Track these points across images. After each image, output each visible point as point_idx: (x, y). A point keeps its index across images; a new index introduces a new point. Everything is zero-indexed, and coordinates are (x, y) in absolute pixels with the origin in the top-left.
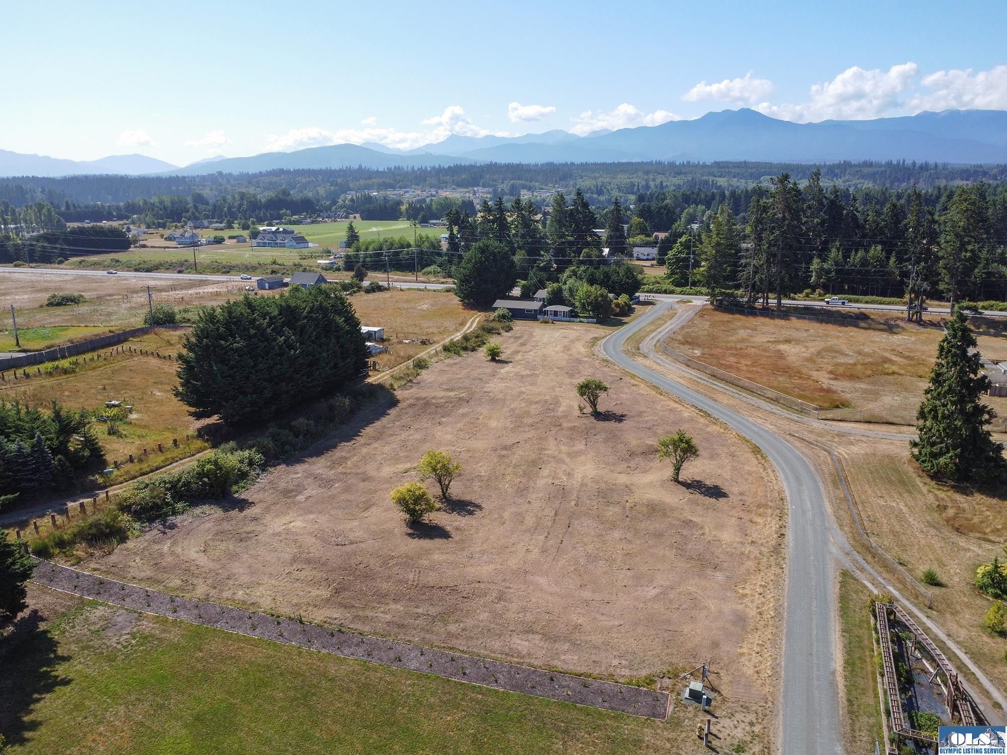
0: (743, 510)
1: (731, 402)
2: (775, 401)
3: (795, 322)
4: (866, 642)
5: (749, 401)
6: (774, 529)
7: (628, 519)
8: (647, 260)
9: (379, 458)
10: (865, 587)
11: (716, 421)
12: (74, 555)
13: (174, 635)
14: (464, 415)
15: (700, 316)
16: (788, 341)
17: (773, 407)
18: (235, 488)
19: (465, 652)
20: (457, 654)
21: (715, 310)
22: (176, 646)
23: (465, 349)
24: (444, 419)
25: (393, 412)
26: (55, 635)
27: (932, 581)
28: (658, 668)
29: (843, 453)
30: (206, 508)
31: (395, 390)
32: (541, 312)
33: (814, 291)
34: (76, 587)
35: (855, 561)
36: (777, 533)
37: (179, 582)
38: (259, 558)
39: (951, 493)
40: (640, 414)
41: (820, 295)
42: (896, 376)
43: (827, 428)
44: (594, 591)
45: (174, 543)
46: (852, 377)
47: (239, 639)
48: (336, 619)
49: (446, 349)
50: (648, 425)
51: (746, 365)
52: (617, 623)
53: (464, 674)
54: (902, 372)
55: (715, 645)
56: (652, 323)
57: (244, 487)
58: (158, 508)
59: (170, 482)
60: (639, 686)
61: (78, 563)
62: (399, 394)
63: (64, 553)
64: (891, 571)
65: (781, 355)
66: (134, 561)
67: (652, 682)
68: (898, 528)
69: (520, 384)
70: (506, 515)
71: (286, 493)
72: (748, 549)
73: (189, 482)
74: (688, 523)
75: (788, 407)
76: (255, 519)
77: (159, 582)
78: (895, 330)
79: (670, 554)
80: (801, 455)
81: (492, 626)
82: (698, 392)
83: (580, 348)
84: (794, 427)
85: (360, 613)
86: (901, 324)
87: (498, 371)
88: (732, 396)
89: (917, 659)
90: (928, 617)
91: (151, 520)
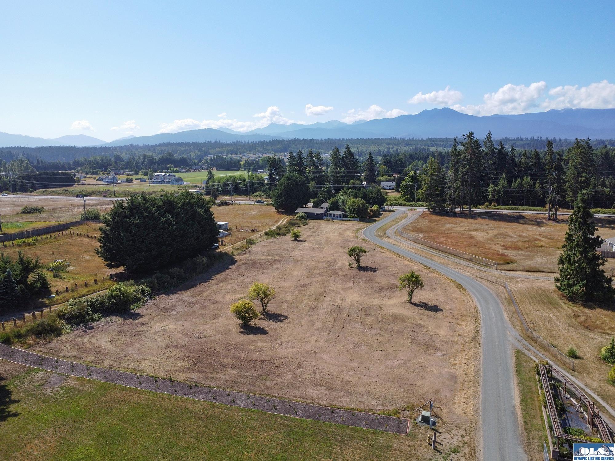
0: (452, 318)
1: (443, 261)
2: (470, 260)
3: (480, 220)
4: (534, 389)
5: (454, 260)
6: (472, 328)
7: (380, 323)
8: (389, 189)
9: (224, 291)
10: (532, 359)
11: (434, 271)
12: (26, 343)
13: (88, 388)
14: (277, 269)
15: (422, 217)
16: (476, 230)
17: (469, 263)
18: (132, 307)
19: (277, 397)
20: (272, 398)
21: (431, 214)
22: (89, 394)
23: (279, 234)
24: (265, 271)
25: (233, 267)
26: (11, 388)
27: (573, 355)
28: (401, 405)
29: (513, 287)
30: (113, 318)
31: (234, 255)
32: (325, 214)
33: (491, 203)
34: (26, 361)
35: (524, 345)
36: (474, 330)
37: (93, 358)
38: (146, 345)
39: (581, 308)
40: (387, 267)
41: (495, 206)
42: (543, 248)
43: (503, 274)
44: (359, 363)
45: (92, 337)
46: (517, 248)
47: (130, 390)
48: (193, 379)
49: (267, 234)
50: (392, 273)
51: (451, 242)
52: (374, 380)
53: (276, 409)
54: (547, 245)
55: (438, 392)
56: (393, 221)
57: (138, 307)
58: (82, 317)
59: (91, 302)
60: (389, 415)
61: (29, 348)
62: (237, 258)
63: (20, 341)
64: (547, 350)
65: (472, 237)
66: (65, 347)
67: (397, 413)
68: (550, 327)
69: (312, 253)
70: (303, 321)
71: (165, 310)
72: (456, 339)
73: (103, 302)
74: (418, 325)
75: (478, 263)
76: (144, 324)
77: (80, 358)
78: (541, 225)
79: (408, 342)
80: (487, 288)
81: (294, 382)
82: (422, 256)
83: (349, 234)
84: (482, 274)
85: (209, 375)
86: (545, 221)
87: (299, 245)
88: (444, 258)
89: (567, 398)
90: (572, 375)
91: (78, 324)
